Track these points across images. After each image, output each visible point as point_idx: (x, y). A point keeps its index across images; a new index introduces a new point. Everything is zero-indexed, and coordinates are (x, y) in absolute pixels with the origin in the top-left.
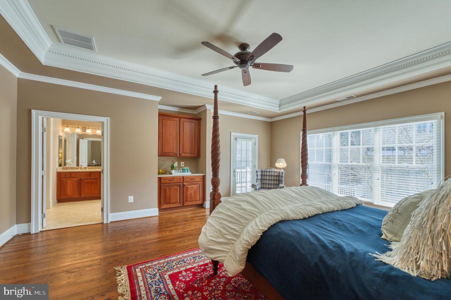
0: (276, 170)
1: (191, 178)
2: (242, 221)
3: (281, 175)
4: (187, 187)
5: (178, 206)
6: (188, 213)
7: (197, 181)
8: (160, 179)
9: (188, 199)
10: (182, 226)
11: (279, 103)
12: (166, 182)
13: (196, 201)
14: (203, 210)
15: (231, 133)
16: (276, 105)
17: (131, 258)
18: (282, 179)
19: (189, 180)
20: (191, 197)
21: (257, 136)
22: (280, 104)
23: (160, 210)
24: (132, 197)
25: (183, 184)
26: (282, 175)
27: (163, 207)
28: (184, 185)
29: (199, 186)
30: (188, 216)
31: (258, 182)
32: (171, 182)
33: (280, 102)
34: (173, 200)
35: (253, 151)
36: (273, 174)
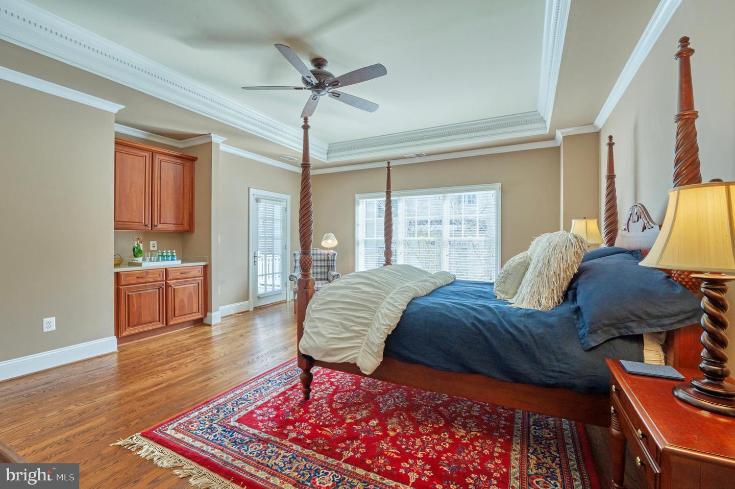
0: (322, 251)
1: (182, 271)
2: (371, 306)
3: (331, 257)
4: (174, 289)
5: (157, 327)
6: (179, 337)
7: (194, 275)
8: (117, 275)
9: (177, 312)
10: (189, 358)
11: (327, 148)
12: (130, 282)
13: (193, 313)
14: (207, 329)
15: (251, 189)
16: (324, 151)
17: (132, 424)
18: (334, 264)
19: (178, 275)
20: (182, 308)
21: (288, 197)
22: (328, 151)
23: (121, 339)
24: (53, 319)
25: (166, 282)
26: (334, 257)
27: (125, 334)
28: (167, 286)
29: (197, 284)
30: (186, 342)
31: (296, 271)
32: (141, 280)
33: (329, 147)
34: (145, 317)
35: (284, 221)
36: (319, 257)
